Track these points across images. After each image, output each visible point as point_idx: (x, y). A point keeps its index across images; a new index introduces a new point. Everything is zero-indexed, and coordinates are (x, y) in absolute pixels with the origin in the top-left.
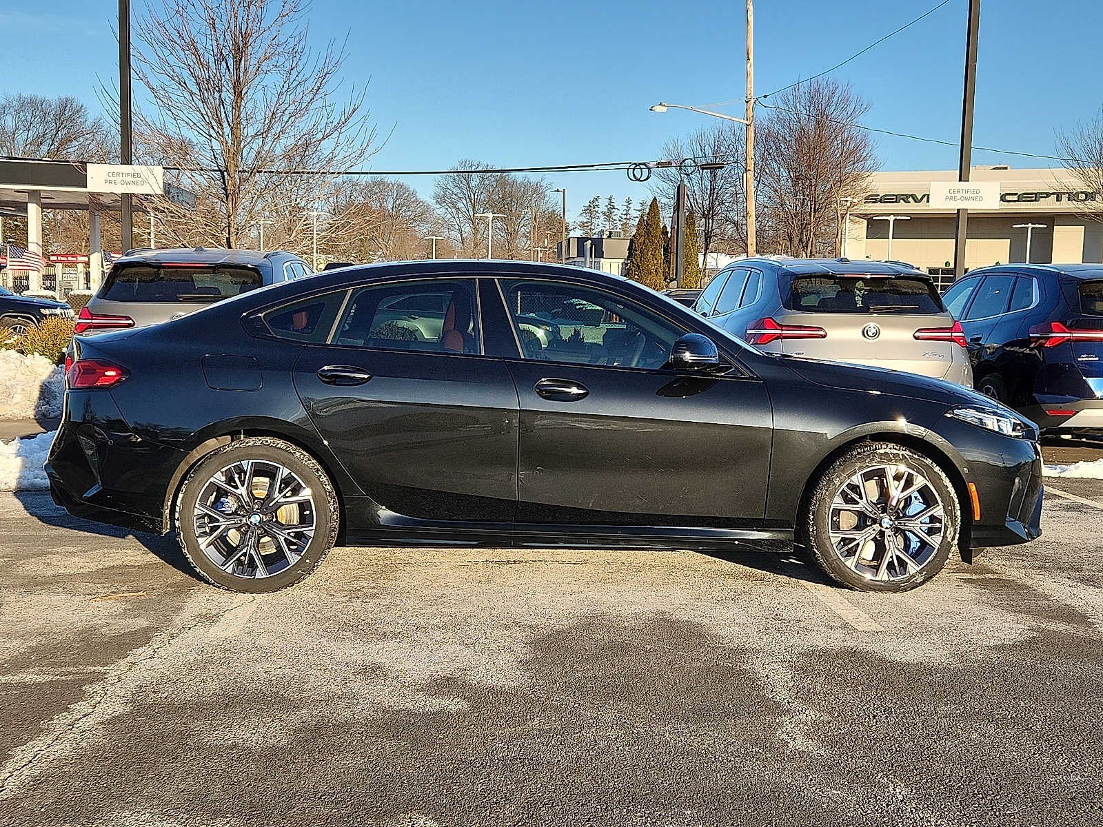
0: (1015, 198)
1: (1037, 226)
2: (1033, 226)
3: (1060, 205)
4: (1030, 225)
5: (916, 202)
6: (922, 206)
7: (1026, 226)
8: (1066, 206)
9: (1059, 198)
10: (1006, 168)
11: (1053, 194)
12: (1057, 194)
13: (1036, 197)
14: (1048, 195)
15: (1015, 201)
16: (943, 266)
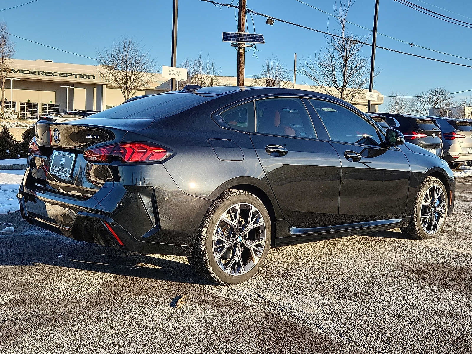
0: (58, 75)
1: (70, 87)
2: (69, 87)
3: (76, 79)
4: (68, 86)
5: (14, 72)
6: (17, 75)
7: (66, 87)
8: (79, 80)
9: (76, 76)
10: (51, 62)
11: (74, 74)
12: (75, 75)
13: (67, 75)
14: (72, 75)
15: (58, 76)
16: (27, 102)
